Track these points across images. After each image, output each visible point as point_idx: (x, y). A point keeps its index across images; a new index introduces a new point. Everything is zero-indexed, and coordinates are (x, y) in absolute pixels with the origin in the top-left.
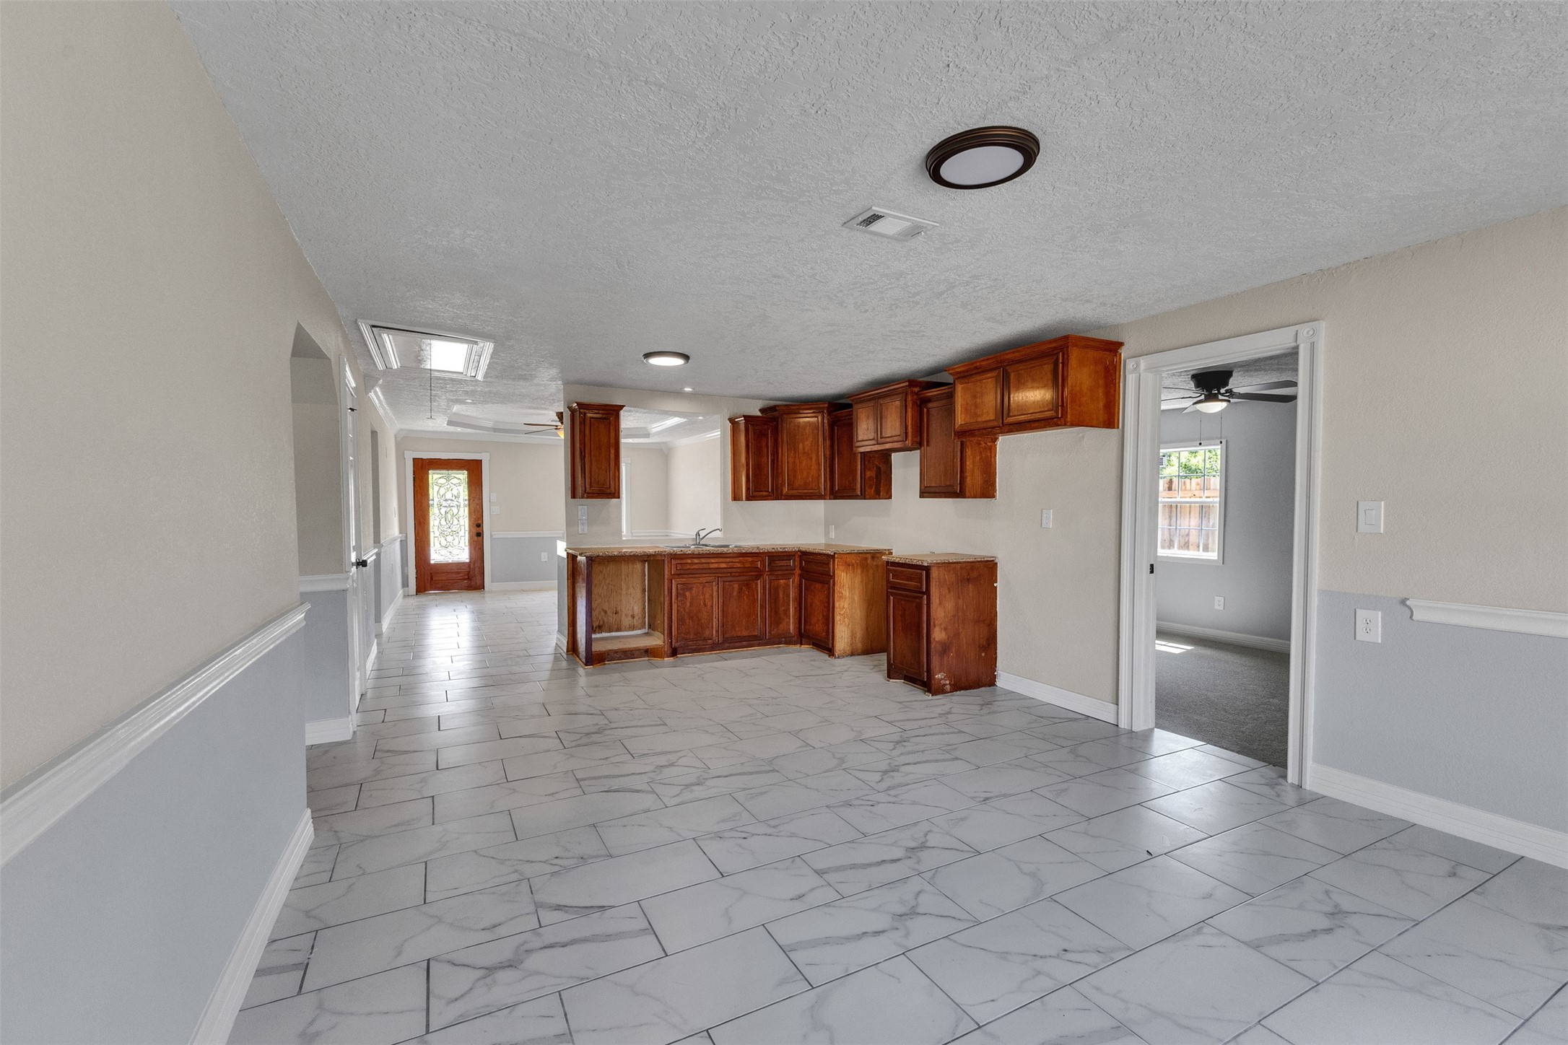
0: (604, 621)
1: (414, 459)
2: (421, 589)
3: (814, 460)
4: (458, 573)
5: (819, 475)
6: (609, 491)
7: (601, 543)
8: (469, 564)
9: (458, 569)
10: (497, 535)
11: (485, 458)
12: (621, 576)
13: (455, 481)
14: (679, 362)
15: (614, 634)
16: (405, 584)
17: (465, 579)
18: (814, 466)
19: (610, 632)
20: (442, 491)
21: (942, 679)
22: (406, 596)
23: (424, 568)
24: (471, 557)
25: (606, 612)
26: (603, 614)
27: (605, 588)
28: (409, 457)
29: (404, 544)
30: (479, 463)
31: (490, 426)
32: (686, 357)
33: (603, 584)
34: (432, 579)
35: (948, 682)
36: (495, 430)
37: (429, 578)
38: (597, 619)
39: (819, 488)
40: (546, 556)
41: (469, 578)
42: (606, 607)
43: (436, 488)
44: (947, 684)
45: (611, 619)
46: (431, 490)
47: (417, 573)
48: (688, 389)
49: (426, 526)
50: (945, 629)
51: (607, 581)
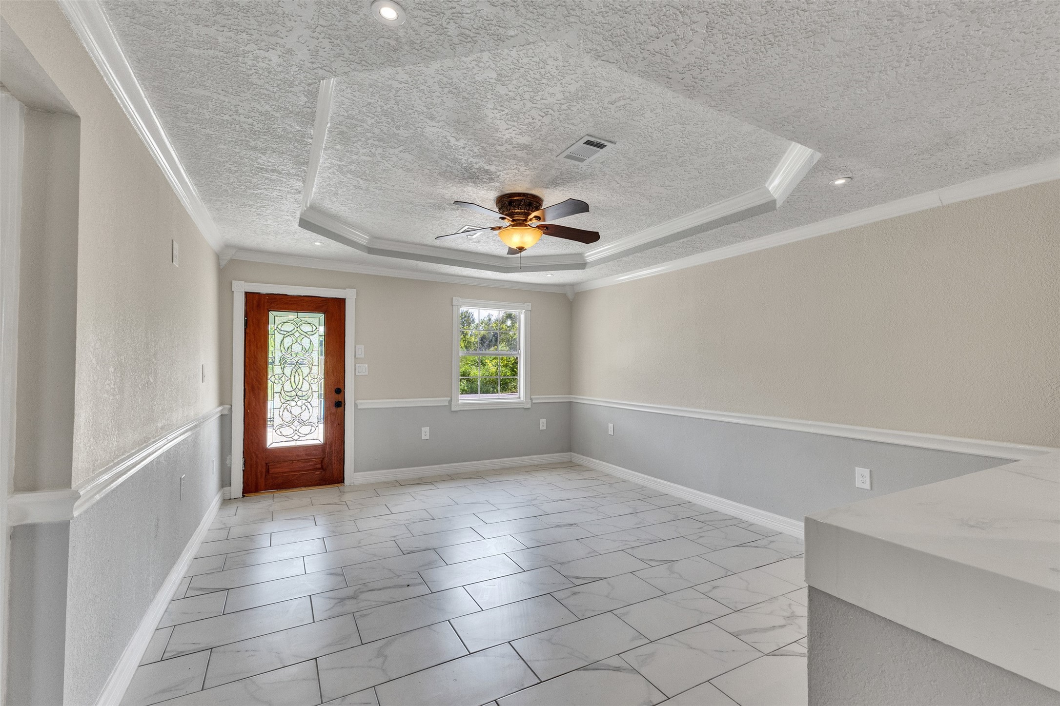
1: (246, 293)
2: (251, 487)
4: (307, 461)
8: (322, 447)
9: (306, 455)
10: (365, 404)
11: (349, 296)
13: (306, 328)
16: (225, 481)
17: (317, 469)
20: (288, 341)
22: (226, 502)
23: (257, 457)
24: (326, 437)
28: (240, 289)
29: (225, 421)
30: (340, 303)
31: (364, 242)
34: (268, 471)
36: (370, 250)
37: (264, 470)
40: (428, 434)
41: (322, 468)
43: (278, 337)
46: (271, 341)
47: (245, 464)
49: (262, 394)
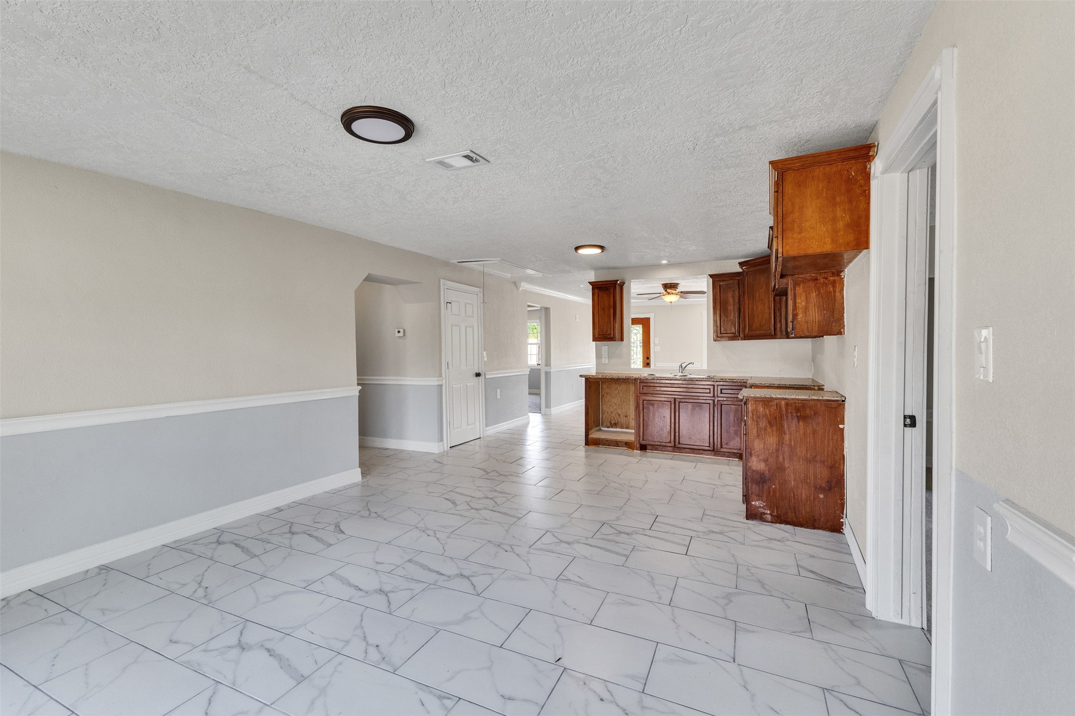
0: (618, 421)
3: (766, 305)
5: (770, 318)
6: (609, 336)
7: (614, 370)
11: (652, 316)
12: (630, 392)
13: (635, 331)
14: (598, 251)
15: (624, 430)
18: (767, 311)
19: (622, 428)
21: (760, 507)
25: (619, 415)
26: (617, 416)
27: (619, 399)
30: (648, 319)
32: (602, 248)
33: (618, 396)
35: (769, 512)
38: (614, 419)
39: (770, 329)
42: (619, 412)
44: (767, 514)
45: (623, 420)
48: (664, 262)
50: (766, 461)
51: (621, 395)
